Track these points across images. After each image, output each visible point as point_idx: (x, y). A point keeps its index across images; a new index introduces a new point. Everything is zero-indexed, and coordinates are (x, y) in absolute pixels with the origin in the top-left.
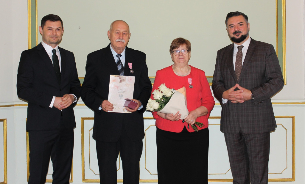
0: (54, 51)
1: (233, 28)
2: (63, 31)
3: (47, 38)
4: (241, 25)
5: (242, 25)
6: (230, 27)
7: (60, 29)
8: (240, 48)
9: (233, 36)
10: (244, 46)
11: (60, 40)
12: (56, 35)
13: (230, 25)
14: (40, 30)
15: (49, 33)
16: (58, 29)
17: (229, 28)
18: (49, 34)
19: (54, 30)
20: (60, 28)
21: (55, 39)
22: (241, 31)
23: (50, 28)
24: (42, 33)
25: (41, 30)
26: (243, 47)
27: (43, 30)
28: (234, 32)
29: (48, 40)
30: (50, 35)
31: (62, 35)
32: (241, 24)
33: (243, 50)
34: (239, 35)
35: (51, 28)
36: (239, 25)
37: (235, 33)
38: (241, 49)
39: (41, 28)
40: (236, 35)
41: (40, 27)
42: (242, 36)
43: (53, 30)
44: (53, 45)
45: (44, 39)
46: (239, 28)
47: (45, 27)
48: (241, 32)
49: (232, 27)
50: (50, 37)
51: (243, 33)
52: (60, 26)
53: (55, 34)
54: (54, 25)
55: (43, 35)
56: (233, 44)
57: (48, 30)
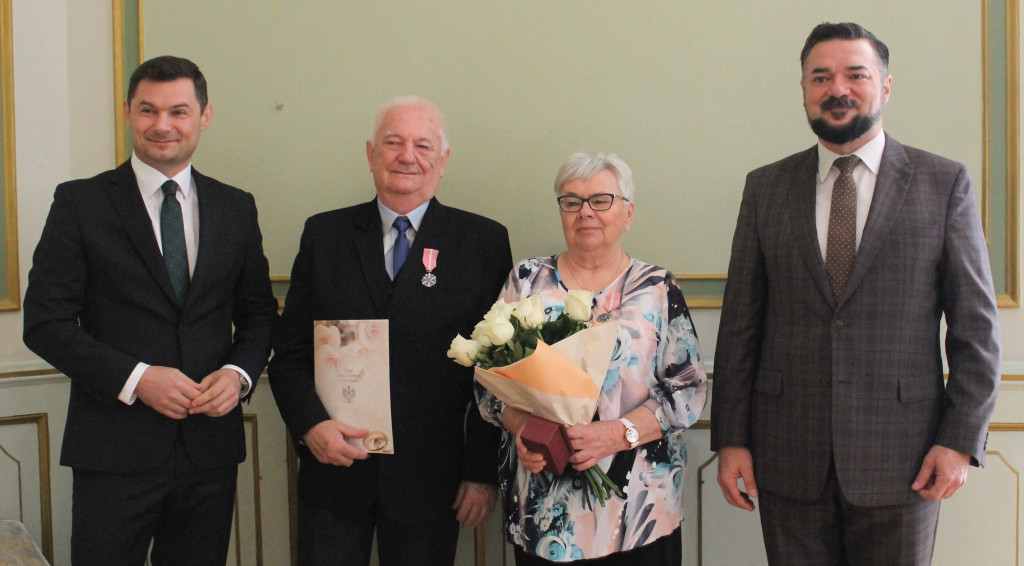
0: (169, 189)
3: (140, 142)
4: (858, 77)
5: (864, 76)
6: (816, 79)
7: (185, 108)
8: (844, 165)
9: (817, 113)
10: (861, 160)
13: (817, 70)
15: (145, 123)
16: (177, 110)
19: (165, 112)
20: (185, 105)
22: (856, 99)
23: (148, 107)
26: (858, 161)
28: (828, 98)
29: (141, 149)
30: (147, 131)
32: (856, 72)
33: (856, 174)
34: (844, 114)
35: (150, 104)
37: (830, 105)
40: (832, 114)
44: (167, 167)
47: (135, 103)
48: (853, 104)
49: (821, 80)
50: (148, 139)
52: (186, 99)
53: (167, 127)
54: (165, 94)
56: (814, 150)
57: (143, 111)
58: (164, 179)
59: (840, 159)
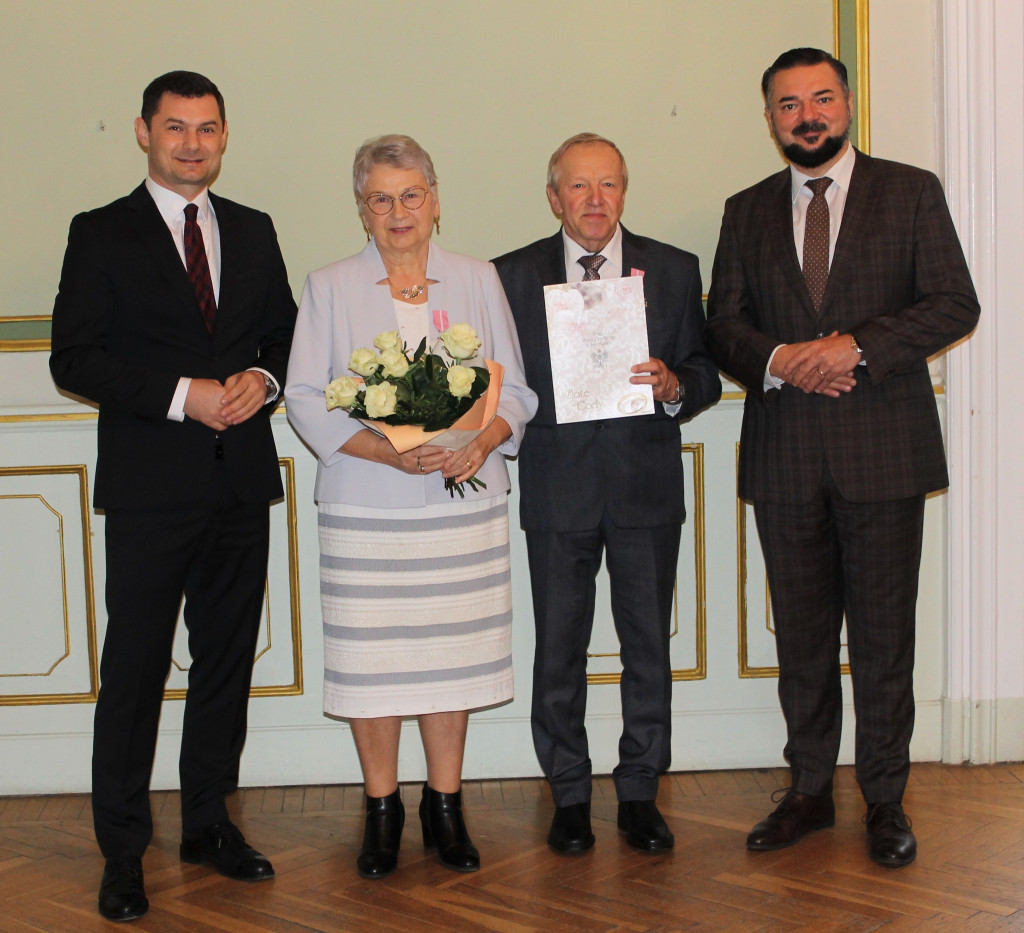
1: (795, 111)
2: (224, 136)
3: (166, 161)
4: (824, 100)
5: (830, 99)
6: (784, 108)
7: (213, 126)
8: (819, 187)
9: (790, 139)
10: (832, 181)
11: (212, 168)
12: (197, 151)
13: (784, 100)
14: (137, 131)
15: (172, 142)
16: (205, 128)
17: (779, 112)
18: (173, 145)
19: (193, 130)
20: (214, 123)
21: (195, 165)
22: (826, 122)
23: (176, 124)
24: (147, 144)
25: (144, 132)
26: (829, 181)
27: (149, 128)
28: (799, 124)
29: (168, 170)
30: (174, 150)
31: (222, 150)
32: (823, 96)
33: (829, 195)
34: (817, 138)
35: (181, 122)
36: (818, 101)
37: (802, 129)
38: (824, 192)
39: (143, 124)
40: (805, 139)
41: (138, 118)
42: (829, 141)
43: (188, 132)
44: (188, 188)
45: (155, 168)
46: (819, 111)
47: (157, 120)
48: (824, 127)
49: (790, 107)
51: (833, 131)
52: (214, 116)
53: (193, 146)
54: (192, 110)
55: (151, 150)
56: (788, 172)
57: (170, 129)
58: (184, 203)
59: (813, 181)
